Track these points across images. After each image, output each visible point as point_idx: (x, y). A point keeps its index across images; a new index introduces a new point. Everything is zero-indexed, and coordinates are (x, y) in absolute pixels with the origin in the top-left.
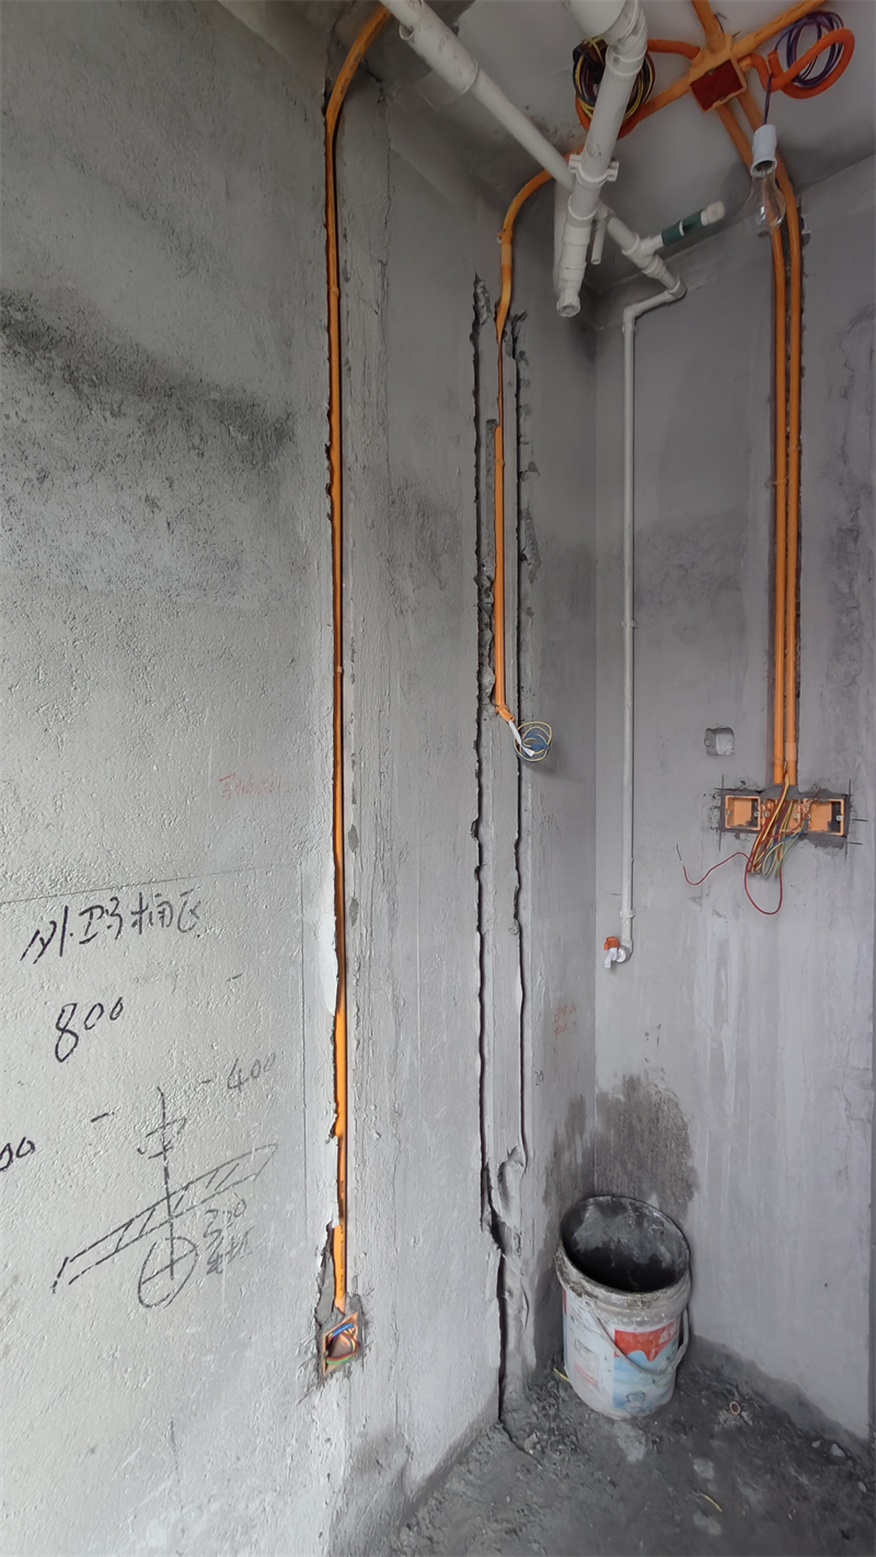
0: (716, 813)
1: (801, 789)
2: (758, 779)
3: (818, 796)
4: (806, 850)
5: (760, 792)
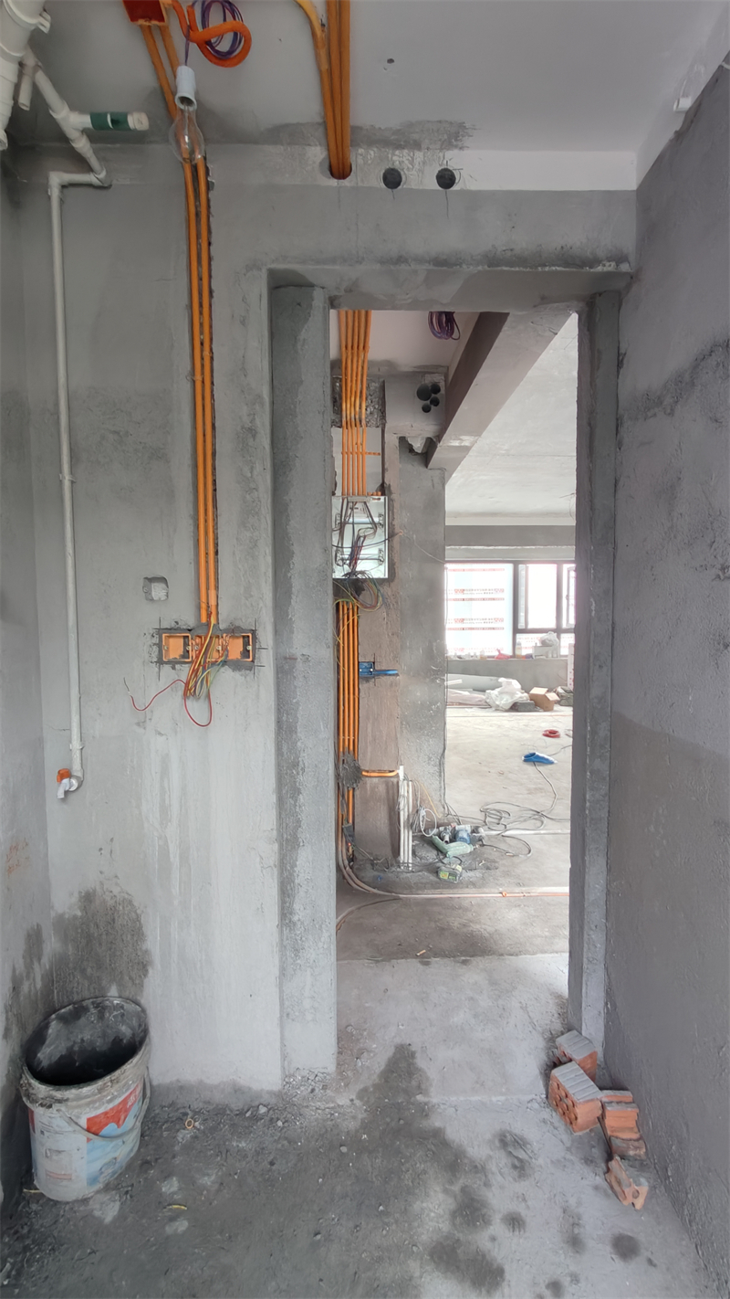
0: (155, 649)
1: (222, 626)
2: (188, 619)
3: (233, 631)
4: (227, 674)
5: (190, 630)
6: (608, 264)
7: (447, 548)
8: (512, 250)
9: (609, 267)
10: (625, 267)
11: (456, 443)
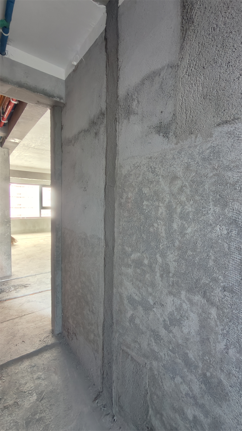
6: (57, 98)
7: (10, 177)
8: (27, 84)
9: (58, 100)
10: (62, 101)
11: (13, 141)
